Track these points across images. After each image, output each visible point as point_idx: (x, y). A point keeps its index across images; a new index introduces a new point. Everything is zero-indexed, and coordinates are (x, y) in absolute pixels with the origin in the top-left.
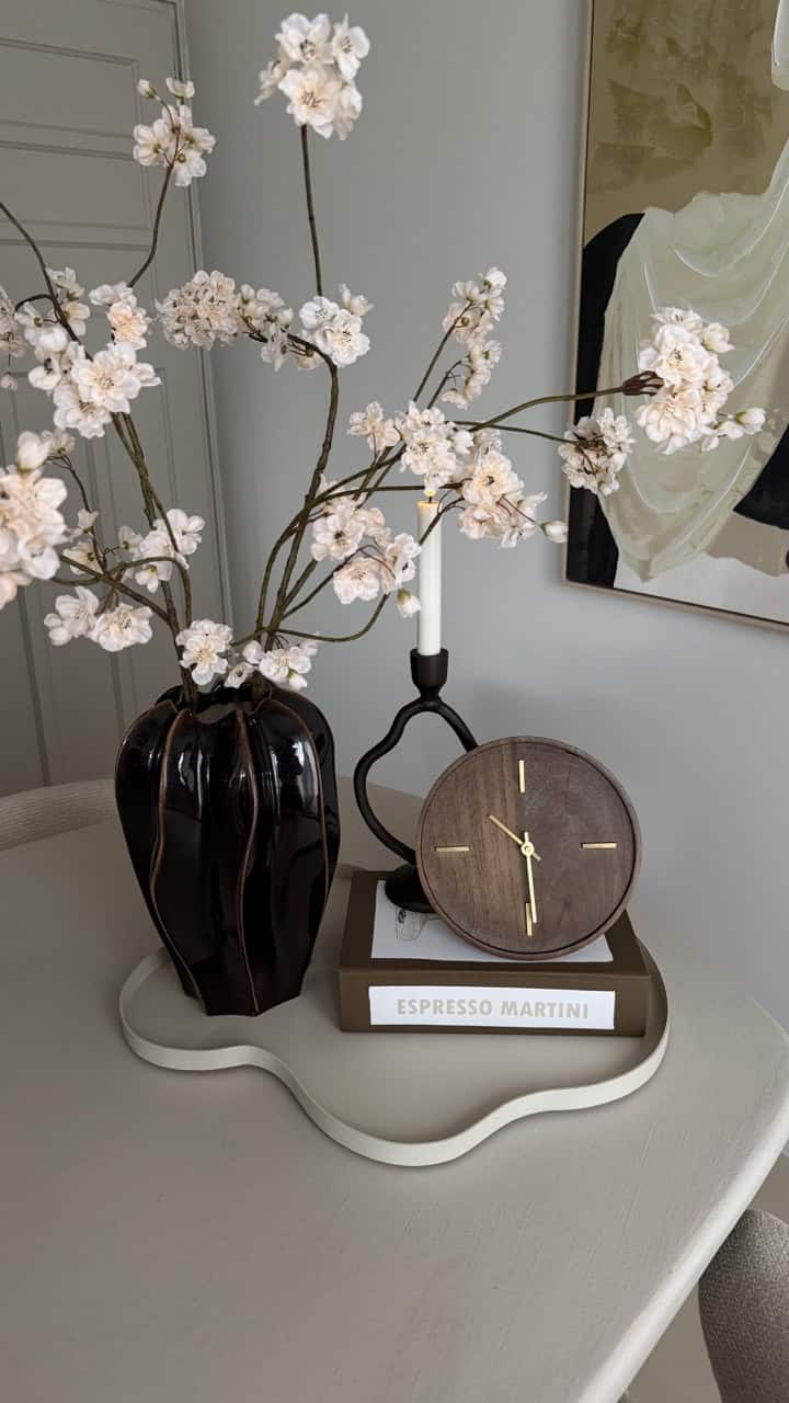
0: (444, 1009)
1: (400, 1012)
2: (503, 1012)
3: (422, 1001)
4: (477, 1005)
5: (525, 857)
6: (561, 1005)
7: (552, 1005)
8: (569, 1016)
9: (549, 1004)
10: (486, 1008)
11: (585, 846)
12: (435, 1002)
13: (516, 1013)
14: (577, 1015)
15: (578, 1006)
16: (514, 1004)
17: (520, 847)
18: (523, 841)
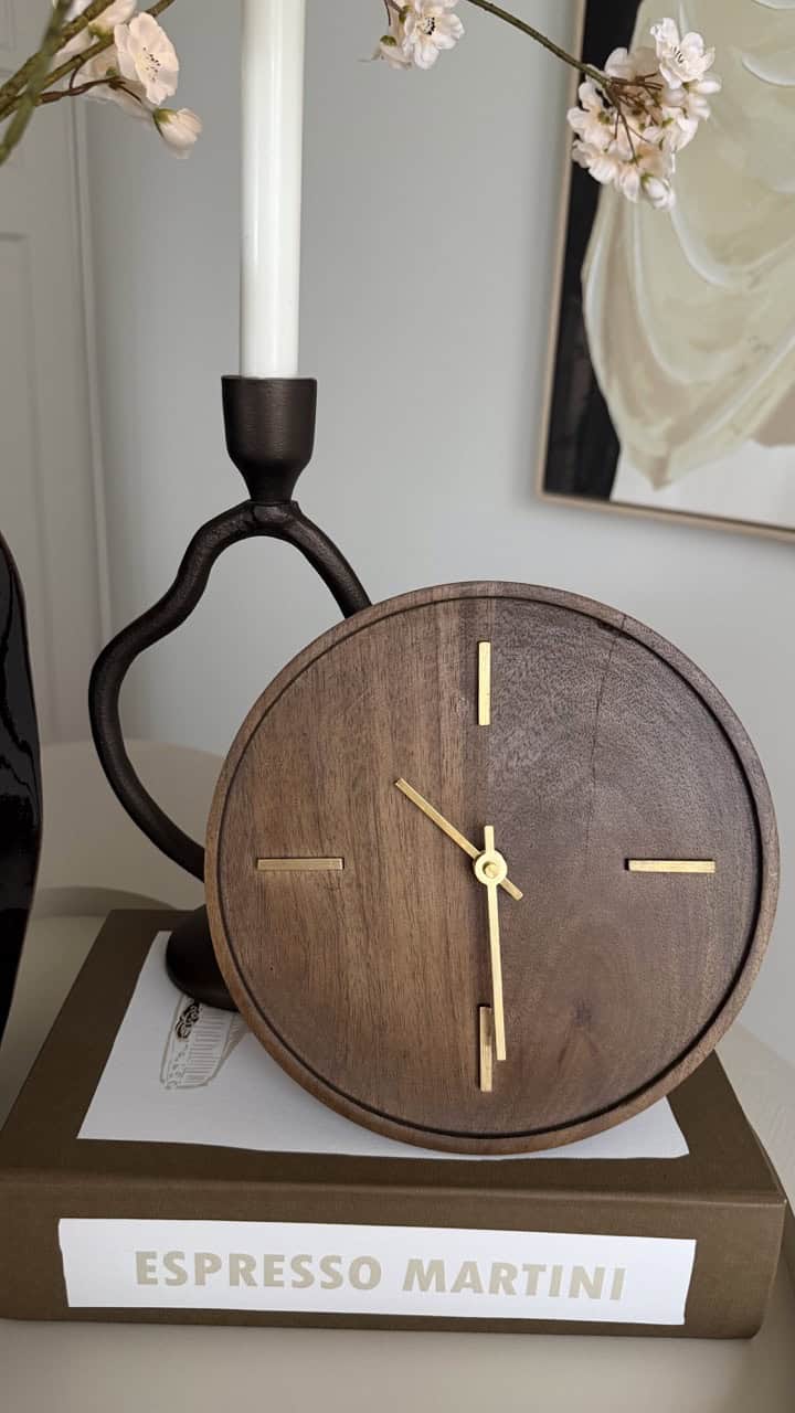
0: (258, 1274)
1: (142, 1280)
2: (408, 1286)
3: (199, 1258)
4: (343, 1269)
5: (484, 887)
6: (557, 1271)
7: (534, 1271)
8: (574, 1293)
9: (525, 1268)
10: (365, 1274)
11: (635, 866)
12: (234, 1258)
13: (441, 1288)
14: (594, 1292)
15: (600, 1272)
16: (437, 1266)
17: (470, 863)
18: (481, 847)
